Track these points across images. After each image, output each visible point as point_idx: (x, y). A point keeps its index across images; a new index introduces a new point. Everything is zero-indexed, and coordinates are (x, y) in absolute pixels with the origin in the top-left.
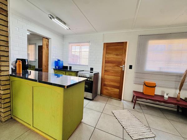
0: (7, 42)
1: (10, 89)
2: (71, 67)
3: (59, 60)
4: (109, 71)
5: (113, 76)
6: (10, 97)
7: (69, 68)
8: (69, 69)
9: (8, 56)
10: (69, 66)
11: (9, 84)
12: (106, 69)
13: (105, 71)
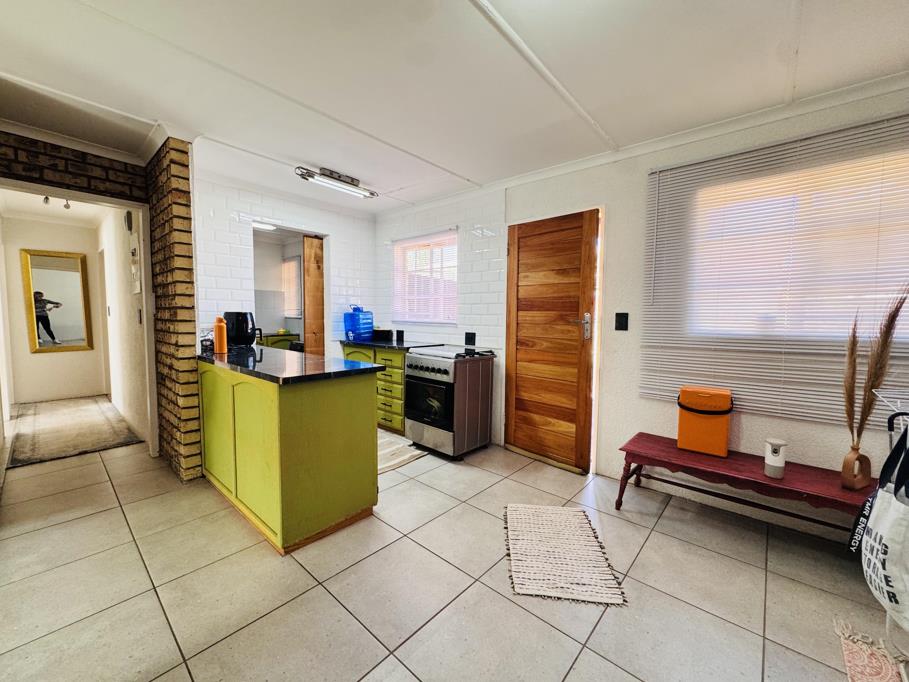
0: (190, 270)
1: (197, 395)
2: (402, 332)
3: (357, 310)
4: (534, 345)
5: (547, 362)
6: (199, 418)
7: (395, 337)
8: (398, 340)
9: (193, 307)
10: (394, 329)
11: (197, 382)
12: (524, 334)
13: (519, 343)
